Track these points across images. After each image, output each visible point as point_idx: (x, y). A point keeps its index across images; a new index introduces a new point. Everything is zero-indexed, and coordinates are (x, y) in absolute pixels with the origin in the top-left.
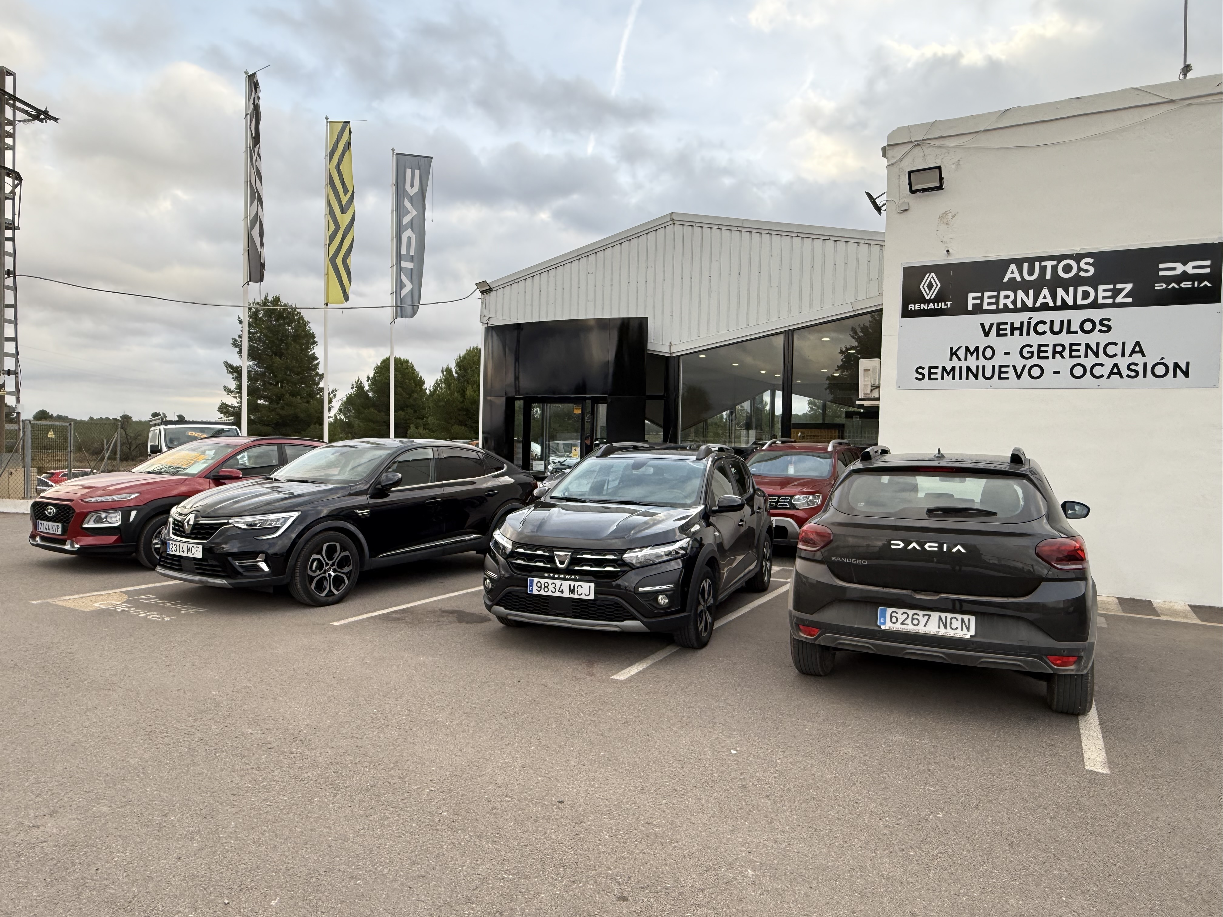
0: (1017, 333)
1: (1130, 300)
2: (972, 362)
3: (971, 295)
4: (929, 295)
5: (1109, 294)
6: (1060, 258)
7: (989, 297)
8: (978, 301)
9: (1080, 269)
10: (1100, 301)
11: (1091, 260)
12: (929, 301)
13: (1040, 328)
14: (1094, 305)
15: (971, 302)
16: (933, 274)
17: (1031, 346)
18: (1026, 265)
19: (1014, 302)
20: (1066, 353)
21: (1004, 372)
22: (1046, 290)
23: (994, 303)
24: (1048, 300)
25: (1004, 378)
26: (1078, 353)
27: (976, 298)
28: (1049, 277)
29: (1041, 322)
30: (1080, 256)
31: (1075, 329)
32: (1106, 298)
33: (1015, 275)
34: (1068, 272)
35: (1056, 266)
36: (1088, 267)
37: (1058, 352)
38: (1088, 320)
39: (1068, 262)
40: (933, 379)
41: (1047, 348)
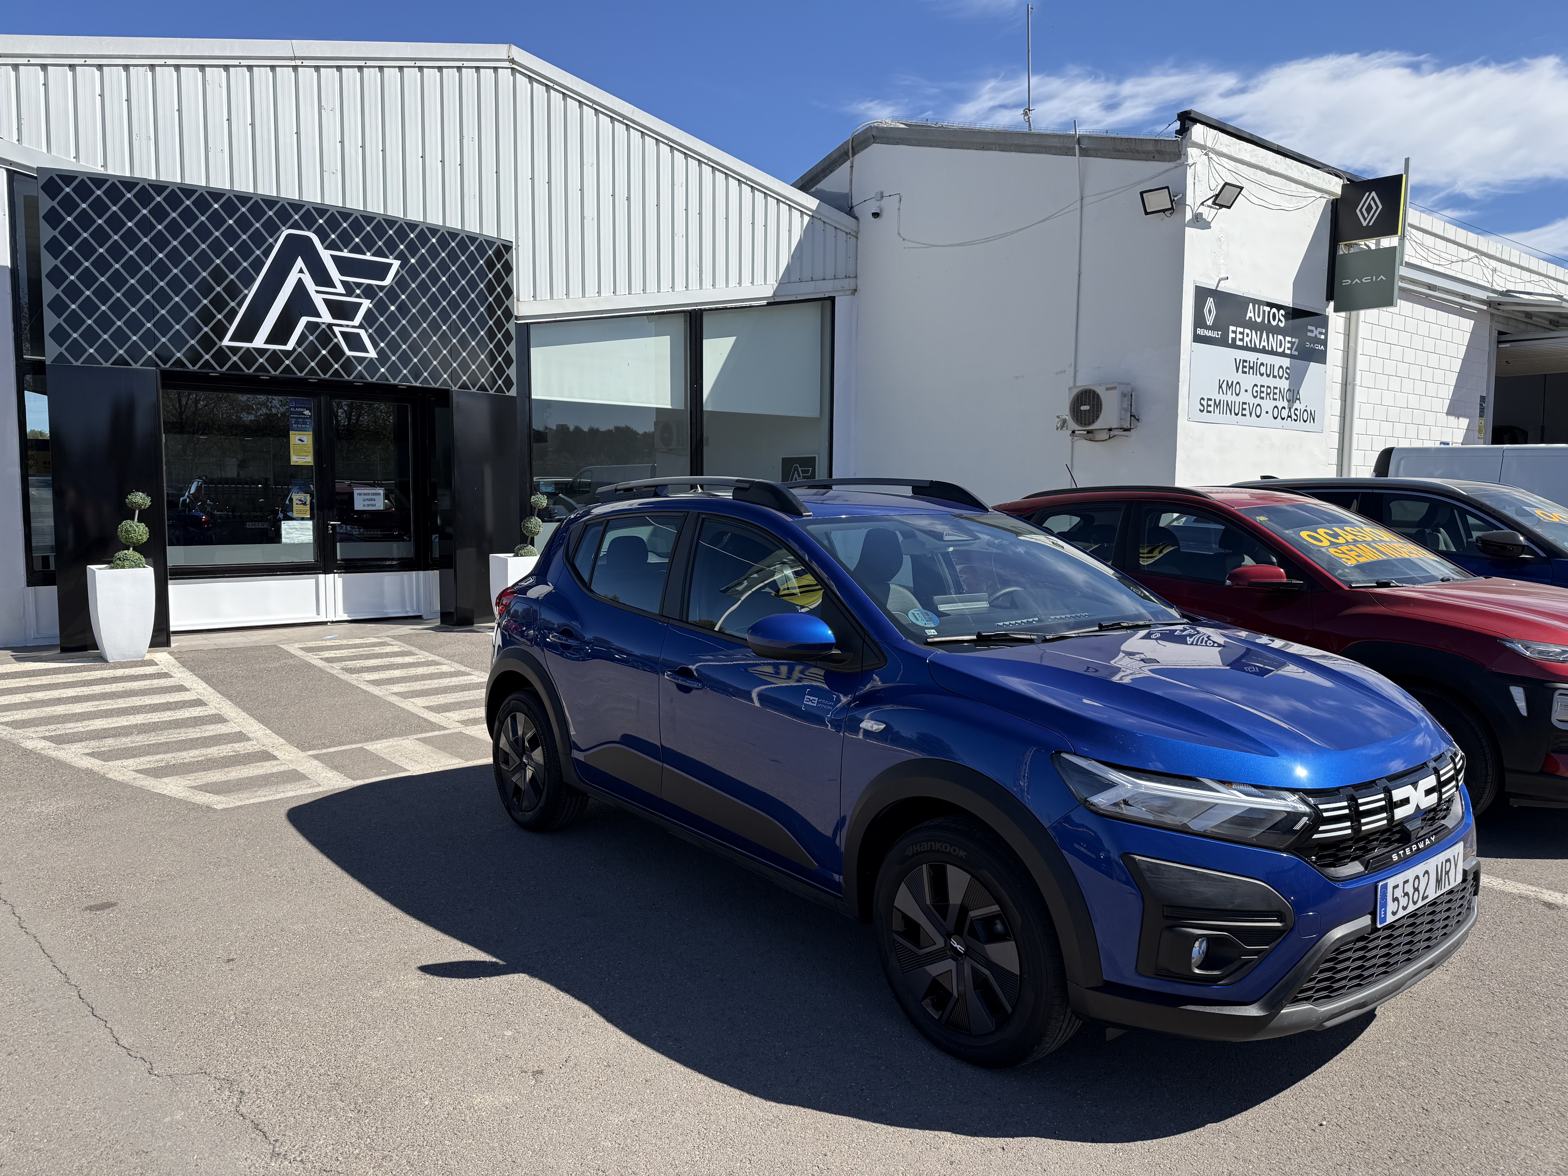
0: (1251, 370)
1: (1296, 353)
2: (1230, 397)
3: (1232, 328)
4: (1210, 320)
5: (1289, 345)
6: (1271, 305)
7: (1240, 333)
8: (1234, 335)
9: (1280, 320)
10: (1288, 352)
11: (1284, 313)
12: (1208, 328)
13: (1263, 369)
14: (1283, 355)
15: (1232, 335)
16: (1212, 299)
17: (1257, 386)
18: (1257, 306)
19: (1251, 341)
20: (1271, 395)
21: (1245, 409)
22: (1264, 334)
23: (1242, 340)
24: (1265, 344)
25: (1243, 415)
26: (1275, 397)
27: (1233, 332)
28: (1266, 322)
29: (1262, 364)
30: (1279, 307)
31: (1276, 374)
32: (1288, 348)
33: (1252, 315)
34: (1274, 320)
35: (1269, 312)
36: (1282, 319)
37: (1268, 394)
38: (1281, 367)
39: (1274, 310)
40: (1210, 412)
41: (1263, 389)
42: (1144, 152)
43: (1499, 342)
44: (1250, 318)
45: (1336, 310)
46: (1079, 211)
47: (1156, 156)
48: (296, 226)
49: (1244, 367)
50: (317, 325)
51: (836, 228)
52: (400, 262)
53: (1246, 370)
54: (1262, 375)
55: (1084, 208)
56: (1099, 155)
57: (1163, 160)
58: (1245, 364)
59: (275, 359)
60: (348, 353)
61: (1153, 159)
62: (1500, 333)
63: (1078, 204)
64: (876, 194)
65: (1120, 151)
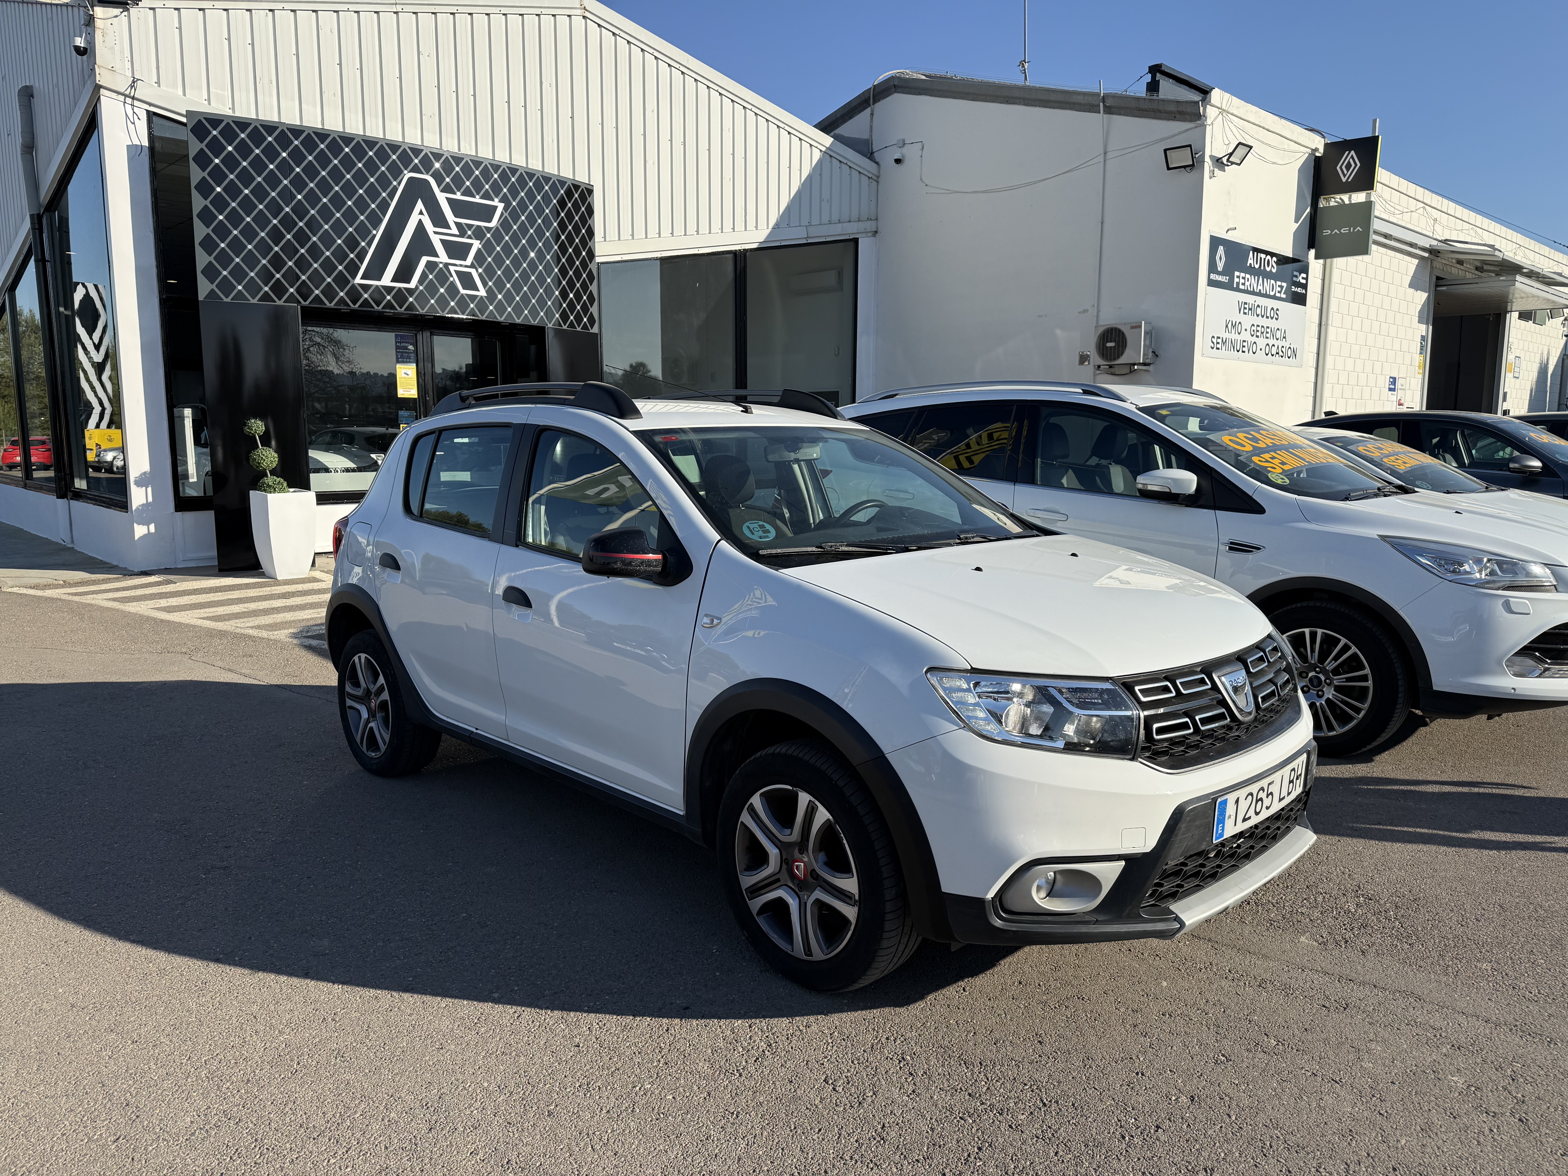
0: (1250, 312)
1: (1284, 296)
2: (1233, 336)
3: (1237, 273)
4: (1220, 267)
5: (1279, 289)
6: (1267, 253)
7: (1243, 278)
8: (1238, 280)
9: (1272, 266)
10: (1278, 295)
11: (1275, 260)
12: (1219, 273)
13: (1259, 311)
14: (1274, 297)
15: (1236, 280)
17: (1254, 326)
18: (1256, 253)
19: (1250, 285)
20: (1265, 334)
21: (1244, 346)
22: (1261, 279)
23: (1243, 284)
24: (1261, 288)
25: (1243, 352)
26: (1268, 335)
27: (1238, 277)
28: (1262, 268)
29: (1258, 306)
30: (1272, 254)
31: (1268, 315)
32: (1279, 292)
33: (1252, 262)
34: (1268, 266)
35: (1265, 259)
36: (1274, 265)
37: (1262, 333)
38: (1272, 309)
39: (1269, 257)
40: (1218, 349)
41: (1259, 329)
42: (1166, 112)
43: (1437, 286)
44: (1251, 264)
45: (1317, 257)
46: (1102, 163)
47: (1177, 116)
48: (416, 169)
49: (1245, 308)
50: (435, 264)
51: (860, 172)
52: (503, 205)
53: (1246, 311)
54: (1258, 316)
55: (1108, 162)
56: (1122, 112)
57: (1184, 120)
58: (1246, 306)
59: (400, 296)
60: (463, 291)
61: (1174, 119)
62: (1438, 278)
63: (1101, 158)
64: (898, 141)
65: (1142, 110)
